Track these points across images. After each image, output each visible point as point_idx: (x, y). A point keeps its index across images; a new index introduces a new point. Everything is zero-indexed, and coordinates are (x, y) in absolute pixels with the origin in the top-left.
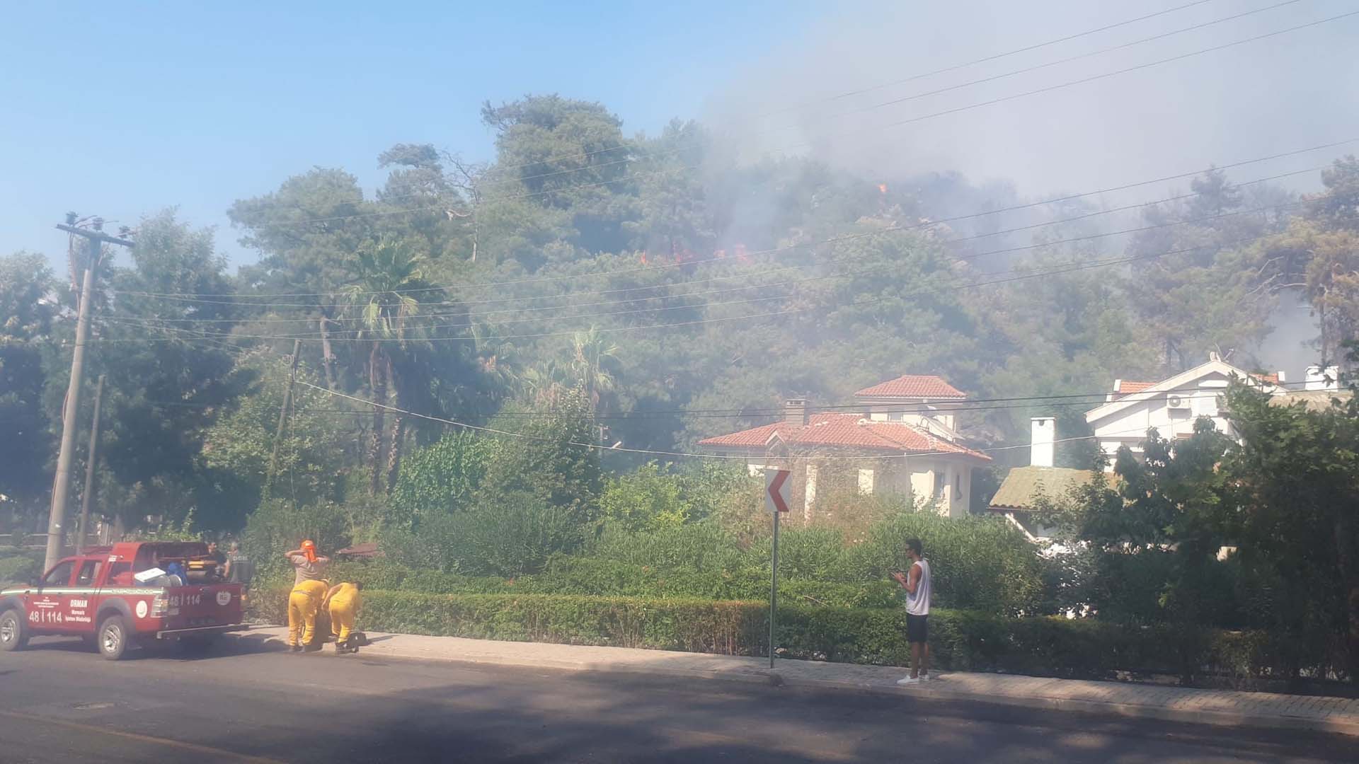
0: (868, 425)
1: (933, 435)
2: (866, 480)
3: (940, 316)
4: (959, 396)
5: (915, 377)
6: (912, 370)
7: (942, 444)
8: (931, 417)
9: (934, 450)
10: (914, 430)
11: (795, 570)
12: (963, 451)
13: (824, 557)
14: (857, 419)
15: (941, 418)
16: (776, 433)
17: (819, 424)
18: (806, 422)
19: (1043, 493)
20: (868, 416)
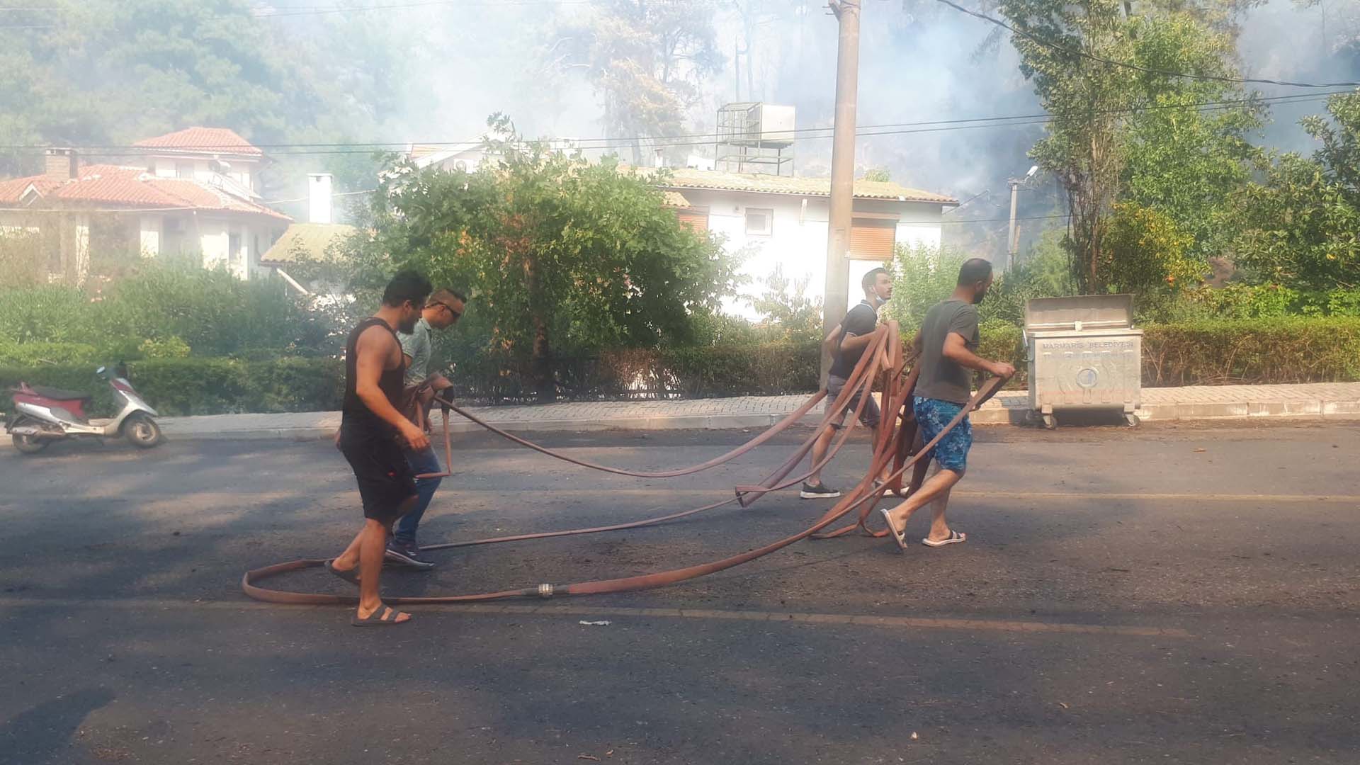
0: (152, 180)
1: (226, 193)
2: (150, 242)
3: (238, 67)
4: (254, 153)
5: (206, 130)
6: (209, 122)
7: (238, 202)
8: (224, 174)
9: (227, 209)
10: (206, 187)
11: (28, 333)
12: (259, 211)
13: (64, 317)
14: (138, 173)
15: (237, 176)
16: (31, 187)
17: (90, 178)
18: (73, 173)
19: (302, 247)
20: (151, 170)
